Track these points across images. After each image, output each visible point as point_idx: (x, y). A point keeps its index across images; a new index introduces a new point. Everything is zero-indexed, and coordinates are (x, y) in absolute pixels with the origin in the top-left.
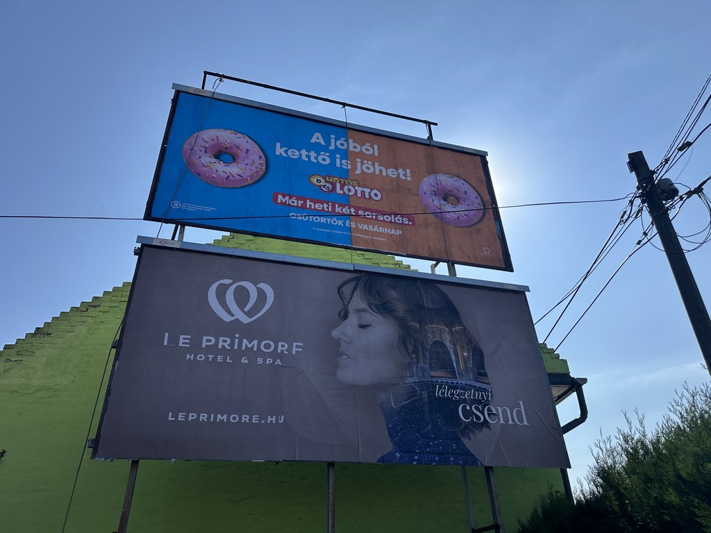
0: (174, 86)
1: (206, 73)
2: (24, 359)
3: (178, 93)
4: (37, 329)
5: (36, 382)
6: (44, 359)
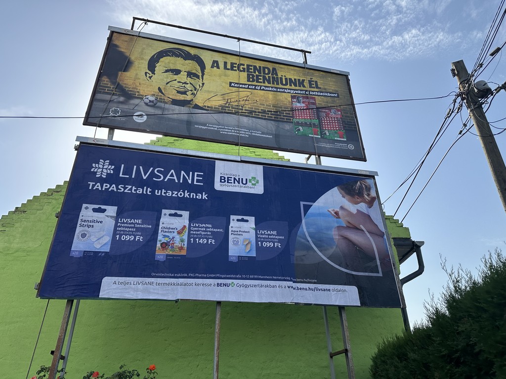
0: (110, 28)
1: (135, 19)
2: (7, 229)
3: (112, 33)
4: (17, 208)
5: (15, 246)
6: (20, 230)
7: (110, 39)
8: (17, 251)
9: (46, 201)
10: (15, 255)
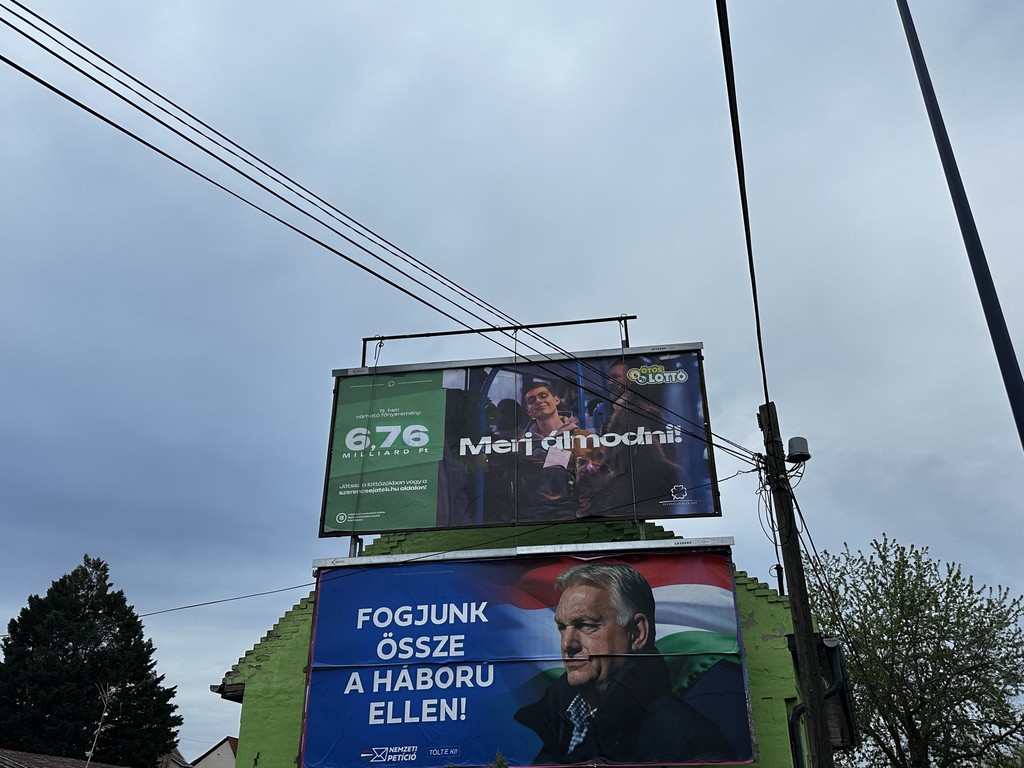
0: (335, 372)
1: (365, 340)
2: (262, 664)
3: (338, 380)
4: (269, 632)
5: (275, 686)
6: (278, 662)
7: (336, 392)
8: (278, 693)
9: (300, 617)
10: (277, 698)
